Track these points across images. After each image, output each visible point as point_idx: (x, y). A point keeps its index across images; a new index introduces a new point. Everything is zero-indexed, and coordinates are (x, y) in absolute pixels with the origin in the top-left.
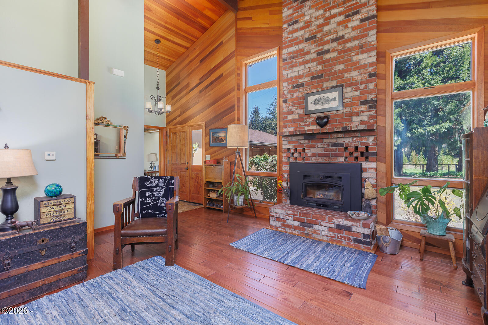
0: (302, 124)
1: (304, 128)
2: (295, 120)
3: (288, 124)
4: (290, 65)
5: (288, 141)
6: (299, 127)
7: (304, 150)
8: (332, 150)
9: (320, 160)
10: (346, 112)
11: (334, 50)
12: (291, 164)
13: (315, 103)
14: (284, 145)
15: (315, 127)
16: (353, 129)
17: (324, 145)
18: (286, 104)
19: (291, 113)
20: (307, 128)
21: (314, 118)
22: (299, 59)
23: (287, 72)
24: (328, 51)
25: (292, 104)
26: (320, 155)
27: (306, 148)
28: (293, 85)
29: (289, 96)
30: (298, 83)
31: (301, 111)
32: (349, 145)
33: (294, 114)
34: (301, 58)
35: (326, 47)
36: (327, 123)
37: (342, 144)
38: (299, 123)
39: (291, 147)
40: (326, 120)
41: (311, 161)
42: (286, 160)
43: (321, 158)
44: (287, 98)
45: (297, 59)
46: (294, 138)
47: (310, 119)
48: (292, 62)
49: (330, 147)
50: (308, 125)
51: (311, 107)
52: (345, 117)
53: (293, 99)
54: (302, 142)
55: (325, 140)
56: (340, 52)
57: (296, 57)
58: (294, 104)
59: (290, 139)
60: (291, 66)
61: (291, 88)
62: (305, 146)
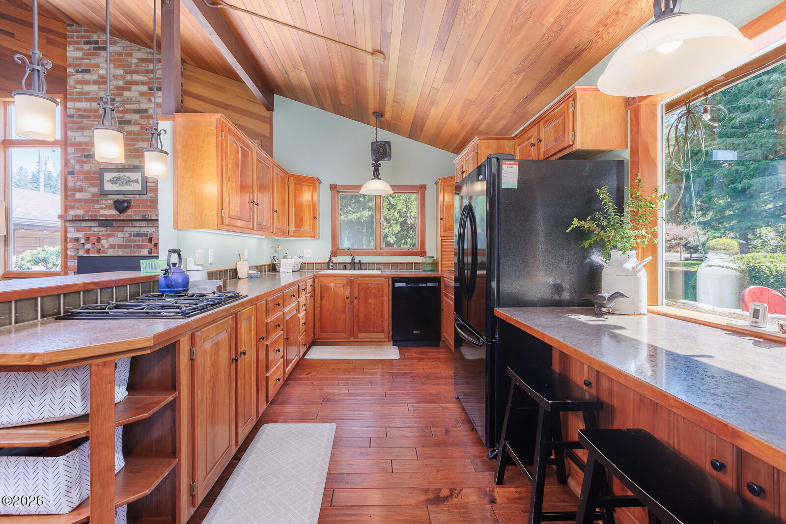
0: (97, 206)
1: (99, 212)
2: (87, 201)
3: (76, 205)
4: (79, 125)
5: (76, 227)
6: (92, 210)
7: (99, 240)
8: (135, 241)
9: (121, 253)
10: (151, 197)
11: (136, 123)
12: (80, 259)
13: (113, 181)
14: (71, 232)
15: (113, 212)
16: (153, 218)
17: (124, 234)
18: (72, 177)
19: (81, 190)
20: (102, 212)
21: (112, 200)
22: (92, 121)
23: (74, 134)
24: (129, 122)
25: (82, 178)
26: (120, 246)
27: (102, 238)
28: (83, 153)
29: (77, 167)
30: (90, 152)
31: (95, 190)
32: (154, 236)
33: (86, 192)
34: (95, 121)
35: (127, 117)
36: (128, 207)
37: (146, 235)
38: (92, 204)
39: (80, 235)
40: (126, 204)
41: (108, 255)
42: (73, 253)
43: (122, 250)
44: (74, 168)
45: (90, 121)
46: (84, 224)
47: (106, 200)
48: (81, 122)
49: (132, 238)
50: (105, 208)
51: (108, 187)
52: (149, 204)
53: (85, 173)
54: (96, 229)
55: (126, 229)
56: (142, 128)
57: (88, 117)
58: (86, 178)
59: (78, 225)
60: (80, 127)
61: (81, 157)
62: (101, 235)
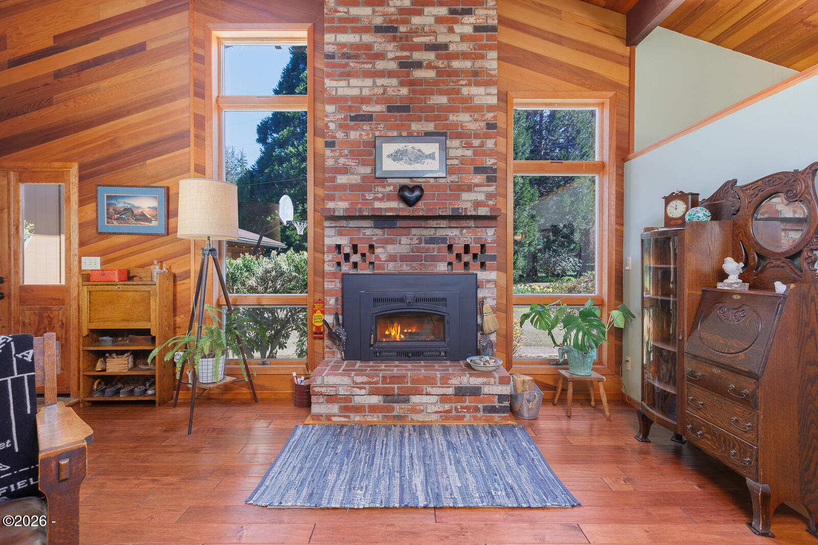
0: (369, 196)
1: (372, 204)
2: (353, 187)
3: (337, 194)
4: (342, 70)
5: (337, 228)
6: (361, 201)
7: (372, 247)
8: (428, 250)
9: (405, 268)
10: (452, 182)
11: (430, 66)
12: (344, 277)
13: (396, 156)
14: (329, 236)
15: (395, 205)
16: (469, 214)
17: (411, 239)
18: (332, 151)
19: (345, 170)
20: (377, 205)
21: (392, 187)
22: (363, 63)
23: (334, 84)
24: (419, 65)
25: (346, 152)
26: (404, 258)
27: (375, 245)
28: (349, 114)
29: (340, 135)
30: (359, 111)
31: (367, 170)
32: (456, 242)
33: (352, 174)
34: (366, 63)
35: (417, 56)
36: (419, 198)
37: (443, 240)
38: (361, 193)
39: (344, 241)
40: (417, 193)
41: (386, 271)
42: (333, 269)
43: (407, 265)
44: (335, 137)
45: (359, 63)
46: (353, 224)
47: (384, 187)
48: (346, 65)
49: (423, 245)
50: (381, 200)
51: (388, 165)
52: (448, 192)
53: (352, 144)
54: (368, 232)
55: (414, 231)
56: (440, 73)
57: (356, 57)
58: (352, 153)
59: (342, 225)
60: (344, 72)
61: (345, 119)
62: (375, 241)
